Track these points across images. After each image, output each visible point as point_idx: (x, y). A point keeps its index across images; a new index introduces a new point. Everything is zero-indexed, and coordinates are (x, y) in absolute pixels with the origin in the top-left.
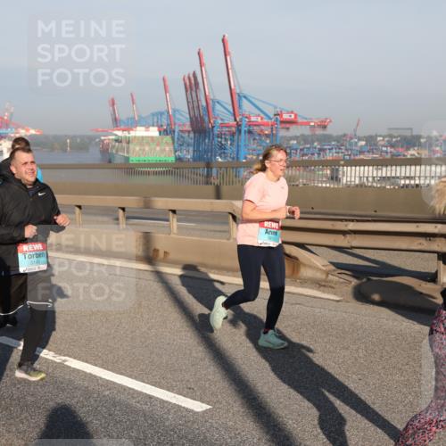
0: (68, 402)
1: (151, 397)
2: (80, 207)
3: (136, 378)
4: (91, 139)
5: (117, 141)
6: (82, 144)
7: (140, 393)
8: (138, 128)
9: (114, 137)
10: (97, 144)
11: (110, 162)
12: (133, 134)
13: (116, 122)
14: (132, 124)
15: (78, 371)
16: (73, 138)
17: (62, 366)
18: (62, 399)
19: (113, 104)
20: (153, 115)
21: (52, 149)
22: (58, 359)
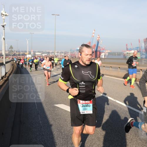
0: (116, 110)
1: (135, 111)
2: (119, 68)
3: (132, 107)
4: (121, 53)
5: (127, 53)
6: (119, 54)
7: (133, 110)
8: (132, 51)
9: (126, 53)
10: (123, 54)
11: (125, 58)
12: (131, 52)
13: (127, 49)
14: (131, 50)
15: (119, 103)
16: (117, 53)
17: (115, 102)
18: (115, 109)
19: (127, 45)
20: (136, 48)
21: (113, 55)
22: (114, 100)
